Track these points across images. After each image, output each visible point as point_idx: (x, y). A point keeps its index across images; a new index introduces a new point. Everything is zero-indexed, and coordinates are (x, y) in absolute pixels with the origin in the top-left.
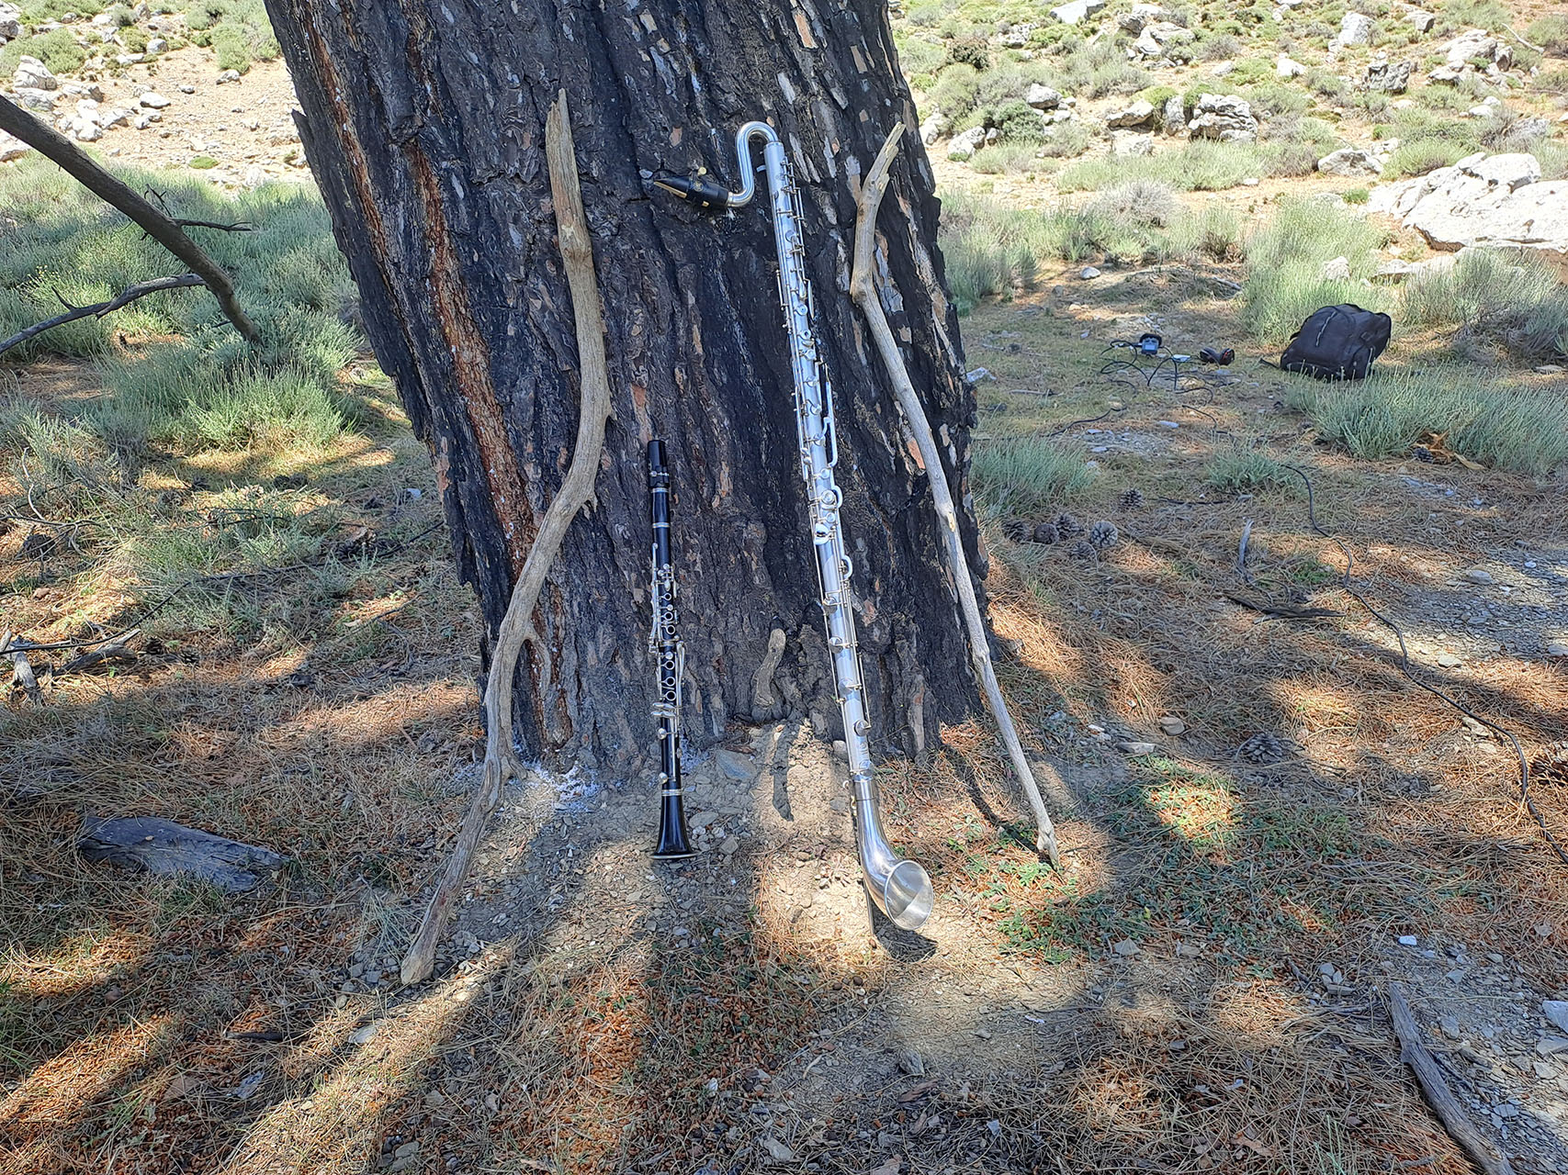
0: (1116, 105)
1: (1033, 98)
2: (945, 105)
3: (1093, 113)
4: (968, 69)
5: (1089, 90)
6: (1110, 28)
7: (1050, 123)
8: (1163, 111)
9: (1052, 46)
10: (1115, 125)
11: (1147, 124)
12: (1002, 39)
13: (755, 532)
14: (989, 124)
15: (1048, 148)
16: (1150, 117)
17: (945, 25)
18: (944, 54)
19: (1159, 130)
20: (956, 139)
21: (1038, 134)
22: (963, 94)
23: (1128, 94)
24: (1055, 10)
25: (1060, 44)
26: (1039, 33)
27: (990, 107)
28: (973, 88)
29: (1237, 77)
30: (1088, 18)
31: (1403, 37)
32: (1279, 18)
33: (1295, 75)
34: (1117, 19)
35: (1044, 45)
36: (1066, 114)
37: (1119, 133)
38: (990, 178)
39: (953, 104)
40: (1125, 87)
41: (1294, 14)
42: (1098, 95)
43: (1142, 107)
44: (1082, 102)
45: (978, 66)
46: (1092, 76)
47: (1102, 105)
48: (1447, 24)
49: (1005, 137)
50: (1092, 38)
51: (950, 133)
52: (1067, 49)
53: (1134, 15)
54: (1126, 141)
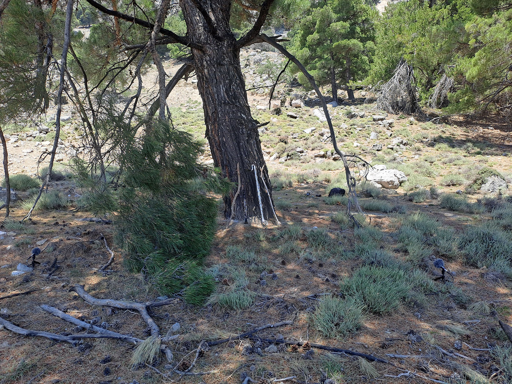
0: (316, 152)
1: (298, 150)
2: (278, 151)
3: (312, 154)
4: (283, 144)
5: (311, 149)
6: (317, 135)
7: (302, 156)
8: (326, 153)
9: (303, 138)
10: (316, 156)
11: (323, 156)
12: (292, 136)
13: (252, 197)
14: (288, 156)
15: (301, 161)
16: (324, 155)
17: (278, 133)
18: (278, 140)
19: (326, 158)
20: (281, 159)
21: (299, 158)
22: (282, 149)
23: (320, 150)
24: (304, 130)
25: (305, 138)
26: (300, 135)
27: (288, 152)
28: (284, 148)
29: (345, 146)
30: (312, 132)
31: (384, 138)
32: (356, 133)
33: (357, 146)
34: (318, 132)
35: (301, 138)
36: (305, 154)
37: (317, 158)
38: (288, 167)
39: (280, 151)
40: (319, 148)
41: (360, 132)
42: (313, 150)
43: (322, 153)
44: (309, 151)
45: (286, 143)
46: (311, 145)
47: (314, 152)
48: (395, 135)
49: (292, 159)
50: (313, 136)
51: (279, 158)
52: (307, 139)
53: (322, 132)
54: (319, 160)
